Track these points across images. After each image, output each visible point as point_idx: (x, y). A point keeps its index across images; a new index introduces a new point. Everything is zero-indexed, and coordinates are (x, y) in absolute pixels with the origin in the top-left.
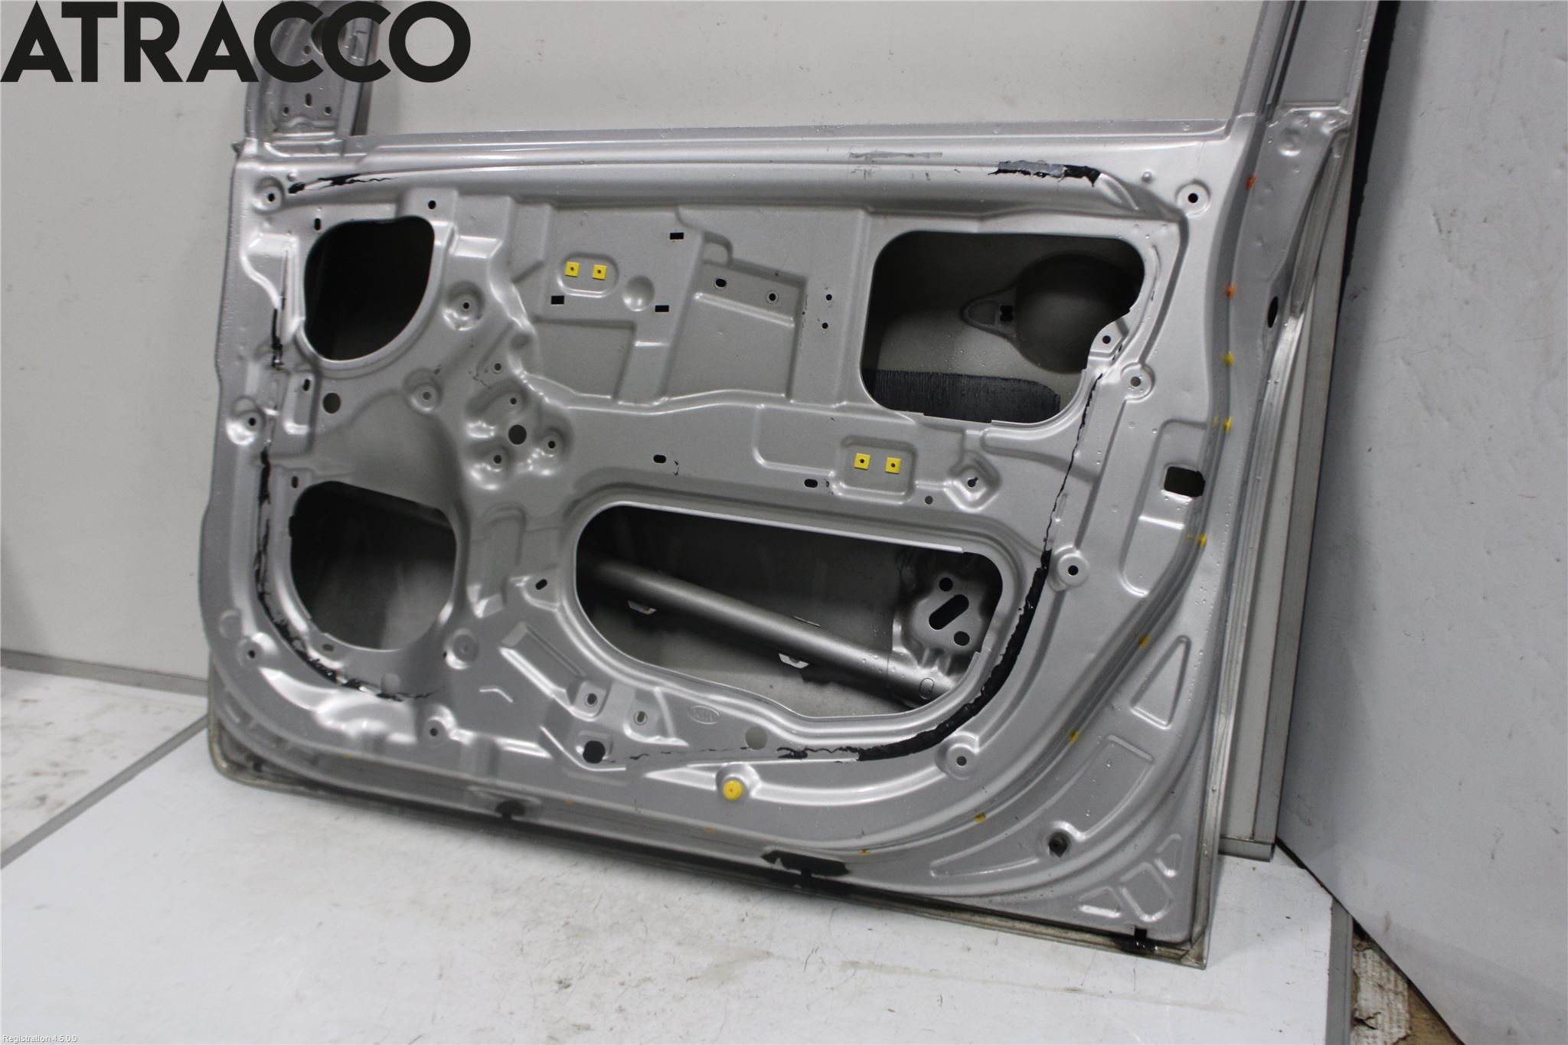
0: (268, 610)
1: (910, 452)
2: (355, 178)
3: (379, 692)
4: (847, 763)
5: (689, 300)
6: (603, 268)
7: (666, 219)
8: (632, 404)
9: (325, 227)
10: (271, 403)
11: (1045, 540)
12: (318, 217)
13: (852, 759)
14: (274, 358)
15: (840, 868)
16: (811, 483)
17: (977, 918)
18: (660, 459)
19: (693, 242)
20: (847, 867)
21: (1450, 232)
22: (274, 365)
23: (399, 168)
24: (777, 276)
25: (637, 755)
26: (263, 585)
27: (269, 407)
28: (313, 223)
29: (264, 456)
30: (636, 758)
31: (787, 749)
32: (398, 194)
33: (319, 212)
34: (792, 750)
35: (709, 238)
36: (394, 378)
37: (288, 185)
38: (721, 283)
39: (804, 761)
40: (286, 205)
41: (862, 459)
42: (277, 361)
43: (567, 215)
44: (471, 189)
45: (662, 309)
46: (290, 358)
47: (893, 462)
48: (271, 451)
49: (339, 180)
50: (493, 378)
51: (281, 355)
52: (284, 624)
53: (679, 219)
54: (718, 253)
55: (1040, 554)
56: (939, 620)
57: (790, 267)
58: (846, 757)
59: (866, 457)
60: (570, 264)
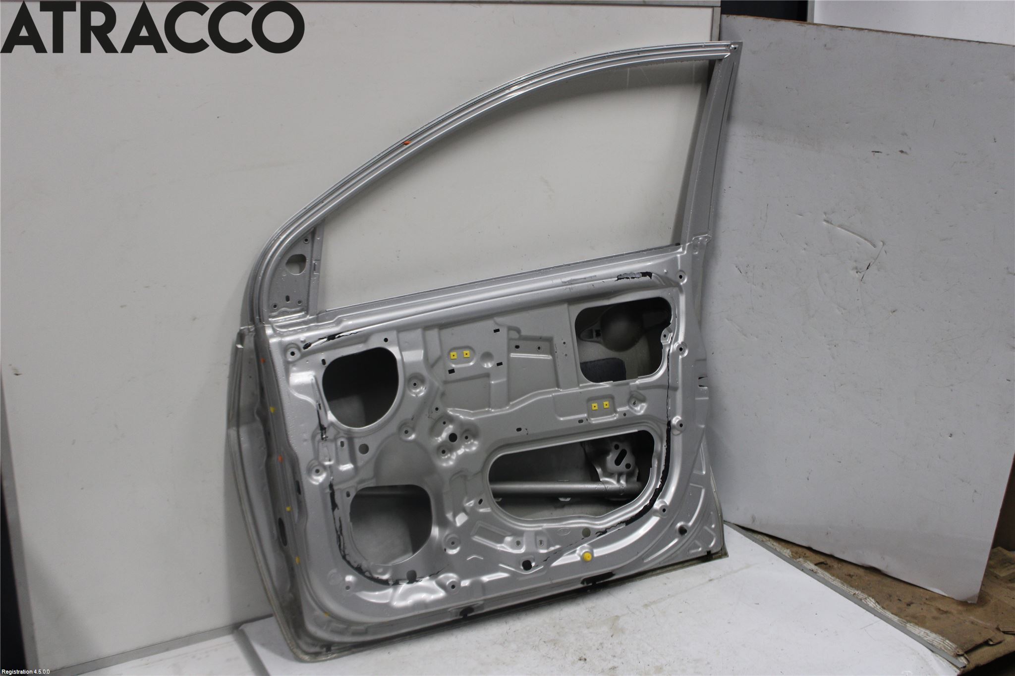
0: (349, 563)
1: (611, 398)
2: (341, 335)
3: (408, 581)
4: (622, 528)
5: (509, 358)
6: (468, 352)
7: (490, 325)
8: (499, 410)
9: (328, 363)
10: (327, 458)
11: (667, 417)
12: (323, 358)
13: (623, 526)
14: (322, 436)
15: (610, 574)
16: (581, 421)
17: (654, 573)
18: (519, 430)
19: (503, 331)
20: (614, 573)
21: (747, 273)
22: (323, 439)
23: (359, 327)
24: (541, 339)
25: (546, 559)
26: (344, 551)
27: (326, 461)
28: (321, 362)
29: (331, 486)
30: (546, 560)
31: (599, 532)
32: (364, 338)
33: (322, 356)
34: (601, 532)
35: (510, 329)
36: (393, 428)
37: (302, 345)
38: (517, 347)
39: (607, 534)
40: (303, 356)
41: (595, 406)
42: (324, 436)
43: (447, 332)
44: (401, 329)
45: (499, 364)
46: (330, 433)
47: (606, 404)
48: (334, 483)
49: (331, 337)
50: (435, 415)
51: (325, 433)
52: (359, 566)
53: (497, 324)
54: (514, 335)
55: (667, 423)
56: (618, 462)
57: (545, 334)
58: (621, 526)
59: (596, 405)
60: (452, 354)
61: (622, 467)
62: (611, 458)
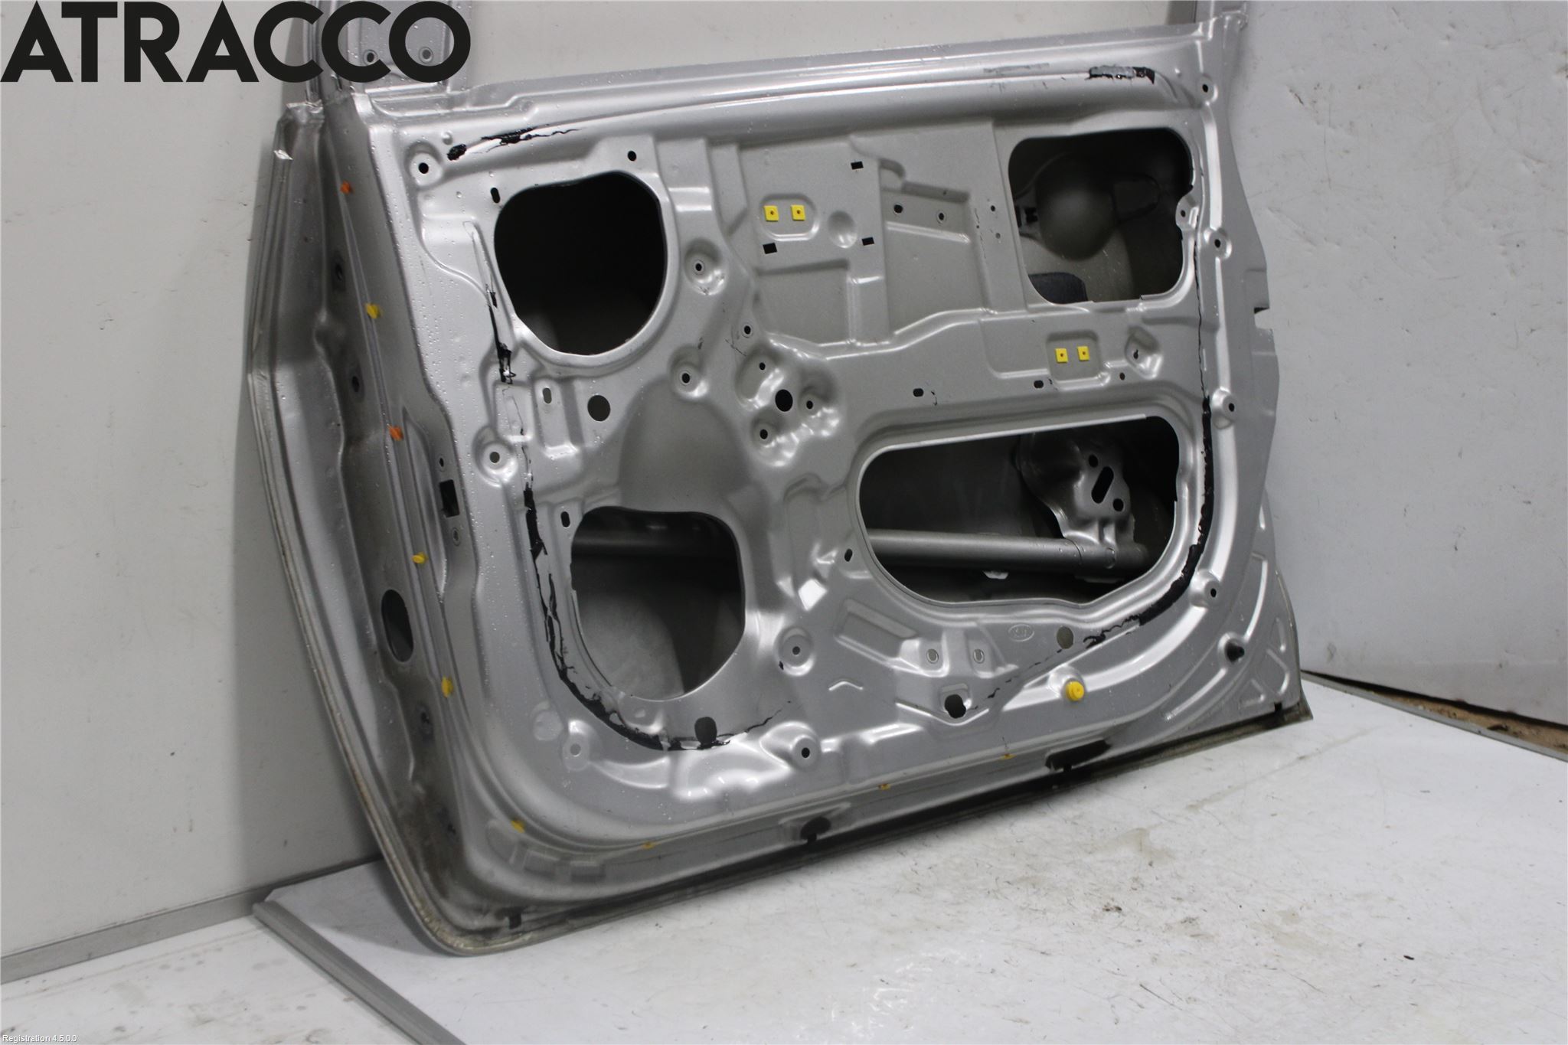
0: (573, 688)
1: (1089, 336)
2: (532, 133)
3: (698, 744)
4: (1134, 631)
5: (885, 232)
6: (800, 207)
7: (840, 149)
8: (874, 344)
9: (505, 199)
10: (516, 428)
11: (1203, 389)
12: (494, 186)
13: (1135, 627)
14: (502, 371)
15: (1101, 747)
16: (1039, 384)
18: (918, 393)
19: (870, 167)
21: (1315, 102)
22: (503, 379)
23: (575, 117)
24: (945, 195)
25: (992, 693)
26: (562, 660)
27: (512, 433)
28: (490, 195)
29: (528, 495)
30: (992, 696)
31: (1090, 637)
32: (580, 148)
33: (489, 181)
34: (1093, 637)
35: (885, 164)
36: (657, 364)
37: (445, 150)
38: (898, 209)
39: (1105, 643)
40: (450, 175)
41: (1062, 353)
42: (507, 373)
43: (753, 156)
44: (665, 134)
45: (868, 241)
46: (521, 367)
47: (1083, 351)
48: (535, 488)
49: (510, 138)
50: (746, 343)
51: (509, 364)
52: (596, 698)
53: (855, 149)
54: (893, 181)
55: (1202, 401)
56: (1098, 494)
57: (955, 185)
58: (1132, 626)
59: (1064, 351)
60: (769, 208)
61: (1106, 506)
62: (1082, 486)
